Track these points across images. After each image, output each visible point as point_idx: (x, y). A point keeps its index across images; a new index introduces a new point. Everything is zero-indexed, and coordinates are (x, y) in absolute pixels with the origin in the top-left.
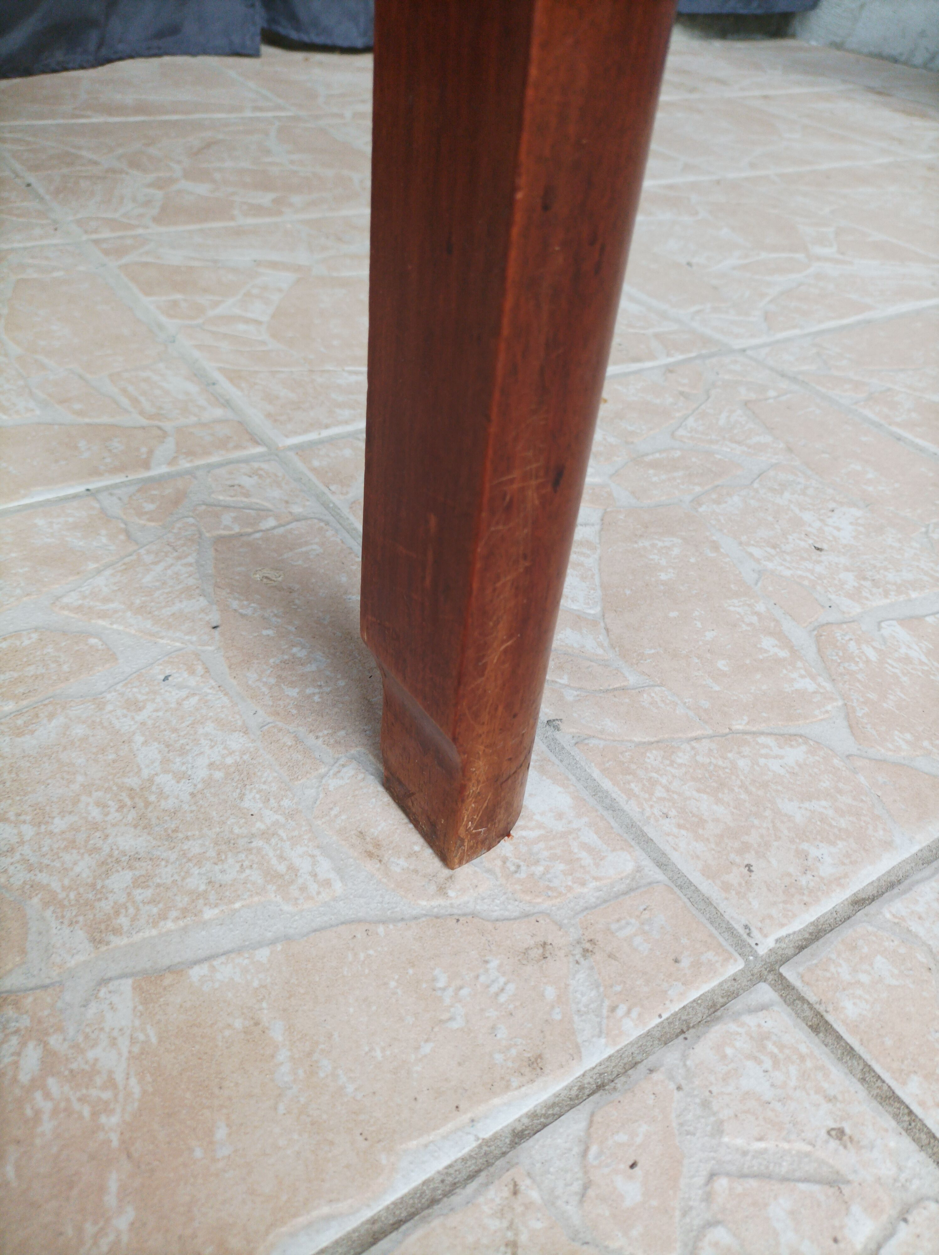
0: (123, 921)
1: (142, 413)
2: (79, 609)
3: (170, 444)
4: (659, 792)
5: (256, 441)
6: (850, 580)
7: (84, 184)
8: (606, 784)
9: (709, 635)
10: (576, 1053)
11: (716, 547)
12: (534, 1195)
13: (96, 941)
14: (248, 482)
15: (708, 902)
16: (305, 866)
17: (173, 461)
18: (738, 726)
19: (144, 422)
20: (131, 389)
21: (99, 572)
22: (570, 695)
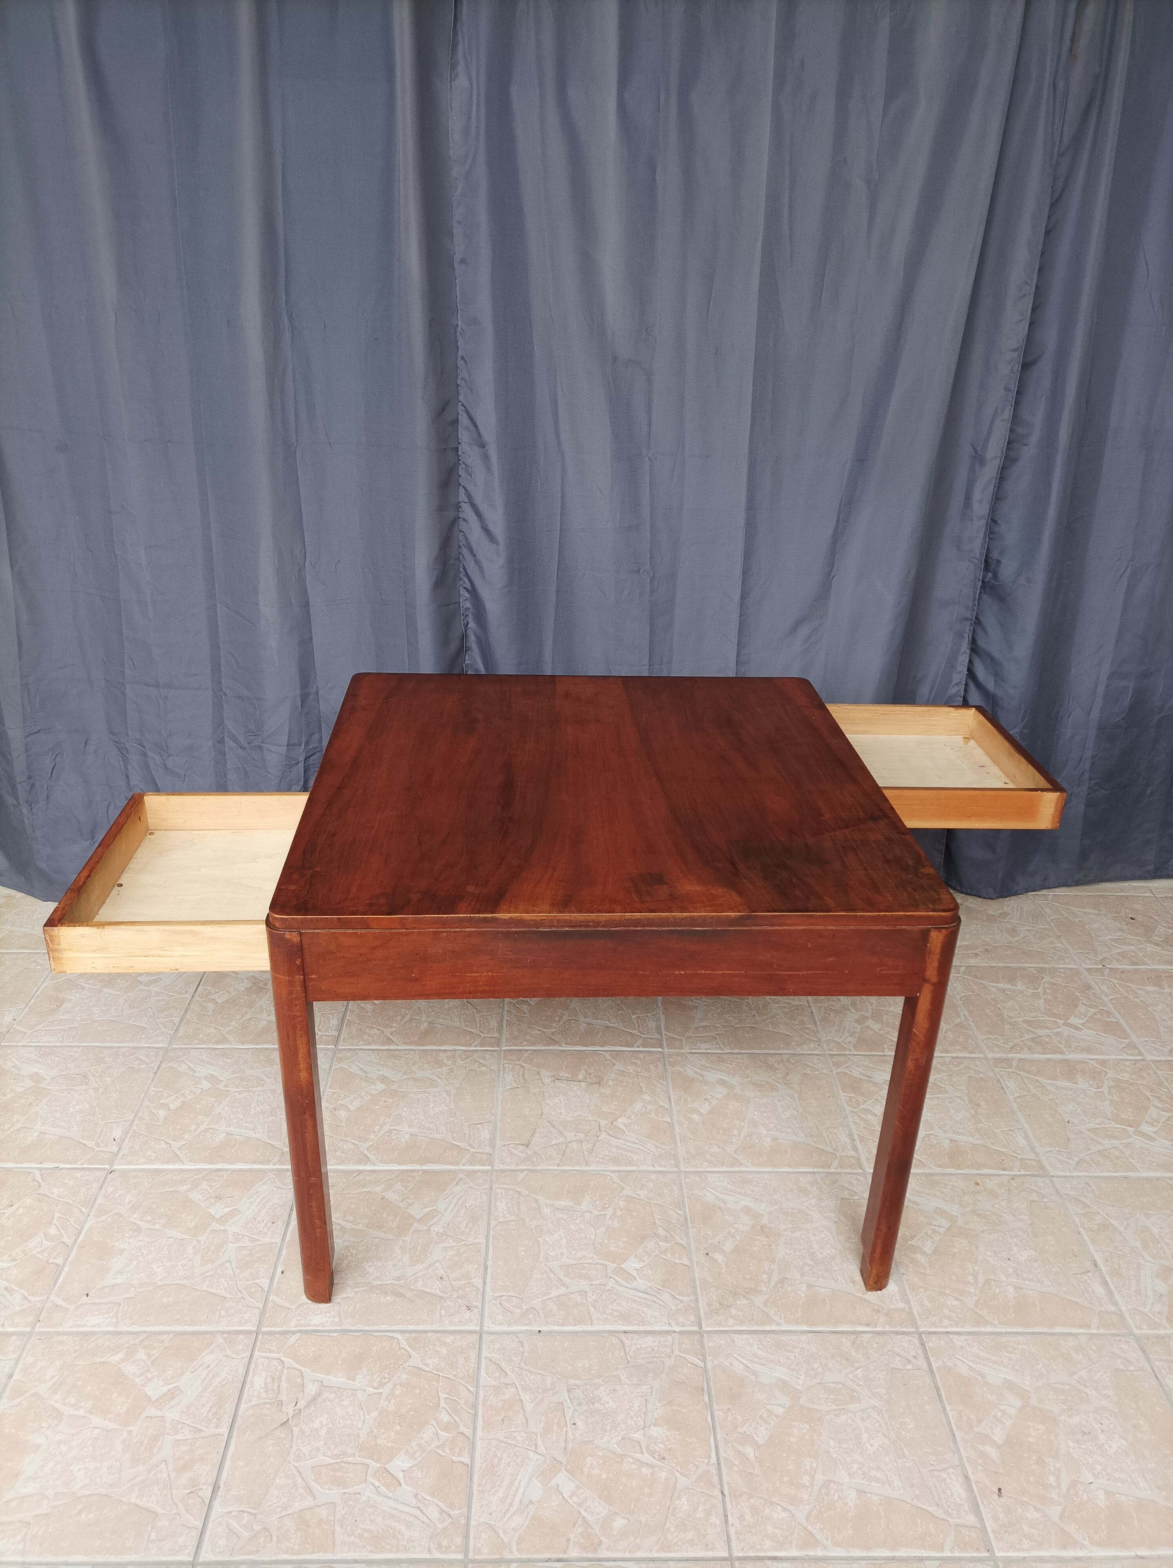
0: (806, 1275)
1: (832, 1147)
2: (807, 1207)
3: (837, 1161)
4: (918, 1297)
5: (861, 1168)
6: (1011, 1271)
7: (833, 1015)
8: (908, 1291)
9: (956, 1269)
10: (876, 1327)
11: (977, 1247)
13: (802, 1276)
14: (855, 1182)
15: (915, 1319)
16: (840, 1279)
17: (836, 1168)
18: (946, 1292)
19: (831, 1151)
20: (830, 1136)
21: (813, 1198)
22: (910, 1270)
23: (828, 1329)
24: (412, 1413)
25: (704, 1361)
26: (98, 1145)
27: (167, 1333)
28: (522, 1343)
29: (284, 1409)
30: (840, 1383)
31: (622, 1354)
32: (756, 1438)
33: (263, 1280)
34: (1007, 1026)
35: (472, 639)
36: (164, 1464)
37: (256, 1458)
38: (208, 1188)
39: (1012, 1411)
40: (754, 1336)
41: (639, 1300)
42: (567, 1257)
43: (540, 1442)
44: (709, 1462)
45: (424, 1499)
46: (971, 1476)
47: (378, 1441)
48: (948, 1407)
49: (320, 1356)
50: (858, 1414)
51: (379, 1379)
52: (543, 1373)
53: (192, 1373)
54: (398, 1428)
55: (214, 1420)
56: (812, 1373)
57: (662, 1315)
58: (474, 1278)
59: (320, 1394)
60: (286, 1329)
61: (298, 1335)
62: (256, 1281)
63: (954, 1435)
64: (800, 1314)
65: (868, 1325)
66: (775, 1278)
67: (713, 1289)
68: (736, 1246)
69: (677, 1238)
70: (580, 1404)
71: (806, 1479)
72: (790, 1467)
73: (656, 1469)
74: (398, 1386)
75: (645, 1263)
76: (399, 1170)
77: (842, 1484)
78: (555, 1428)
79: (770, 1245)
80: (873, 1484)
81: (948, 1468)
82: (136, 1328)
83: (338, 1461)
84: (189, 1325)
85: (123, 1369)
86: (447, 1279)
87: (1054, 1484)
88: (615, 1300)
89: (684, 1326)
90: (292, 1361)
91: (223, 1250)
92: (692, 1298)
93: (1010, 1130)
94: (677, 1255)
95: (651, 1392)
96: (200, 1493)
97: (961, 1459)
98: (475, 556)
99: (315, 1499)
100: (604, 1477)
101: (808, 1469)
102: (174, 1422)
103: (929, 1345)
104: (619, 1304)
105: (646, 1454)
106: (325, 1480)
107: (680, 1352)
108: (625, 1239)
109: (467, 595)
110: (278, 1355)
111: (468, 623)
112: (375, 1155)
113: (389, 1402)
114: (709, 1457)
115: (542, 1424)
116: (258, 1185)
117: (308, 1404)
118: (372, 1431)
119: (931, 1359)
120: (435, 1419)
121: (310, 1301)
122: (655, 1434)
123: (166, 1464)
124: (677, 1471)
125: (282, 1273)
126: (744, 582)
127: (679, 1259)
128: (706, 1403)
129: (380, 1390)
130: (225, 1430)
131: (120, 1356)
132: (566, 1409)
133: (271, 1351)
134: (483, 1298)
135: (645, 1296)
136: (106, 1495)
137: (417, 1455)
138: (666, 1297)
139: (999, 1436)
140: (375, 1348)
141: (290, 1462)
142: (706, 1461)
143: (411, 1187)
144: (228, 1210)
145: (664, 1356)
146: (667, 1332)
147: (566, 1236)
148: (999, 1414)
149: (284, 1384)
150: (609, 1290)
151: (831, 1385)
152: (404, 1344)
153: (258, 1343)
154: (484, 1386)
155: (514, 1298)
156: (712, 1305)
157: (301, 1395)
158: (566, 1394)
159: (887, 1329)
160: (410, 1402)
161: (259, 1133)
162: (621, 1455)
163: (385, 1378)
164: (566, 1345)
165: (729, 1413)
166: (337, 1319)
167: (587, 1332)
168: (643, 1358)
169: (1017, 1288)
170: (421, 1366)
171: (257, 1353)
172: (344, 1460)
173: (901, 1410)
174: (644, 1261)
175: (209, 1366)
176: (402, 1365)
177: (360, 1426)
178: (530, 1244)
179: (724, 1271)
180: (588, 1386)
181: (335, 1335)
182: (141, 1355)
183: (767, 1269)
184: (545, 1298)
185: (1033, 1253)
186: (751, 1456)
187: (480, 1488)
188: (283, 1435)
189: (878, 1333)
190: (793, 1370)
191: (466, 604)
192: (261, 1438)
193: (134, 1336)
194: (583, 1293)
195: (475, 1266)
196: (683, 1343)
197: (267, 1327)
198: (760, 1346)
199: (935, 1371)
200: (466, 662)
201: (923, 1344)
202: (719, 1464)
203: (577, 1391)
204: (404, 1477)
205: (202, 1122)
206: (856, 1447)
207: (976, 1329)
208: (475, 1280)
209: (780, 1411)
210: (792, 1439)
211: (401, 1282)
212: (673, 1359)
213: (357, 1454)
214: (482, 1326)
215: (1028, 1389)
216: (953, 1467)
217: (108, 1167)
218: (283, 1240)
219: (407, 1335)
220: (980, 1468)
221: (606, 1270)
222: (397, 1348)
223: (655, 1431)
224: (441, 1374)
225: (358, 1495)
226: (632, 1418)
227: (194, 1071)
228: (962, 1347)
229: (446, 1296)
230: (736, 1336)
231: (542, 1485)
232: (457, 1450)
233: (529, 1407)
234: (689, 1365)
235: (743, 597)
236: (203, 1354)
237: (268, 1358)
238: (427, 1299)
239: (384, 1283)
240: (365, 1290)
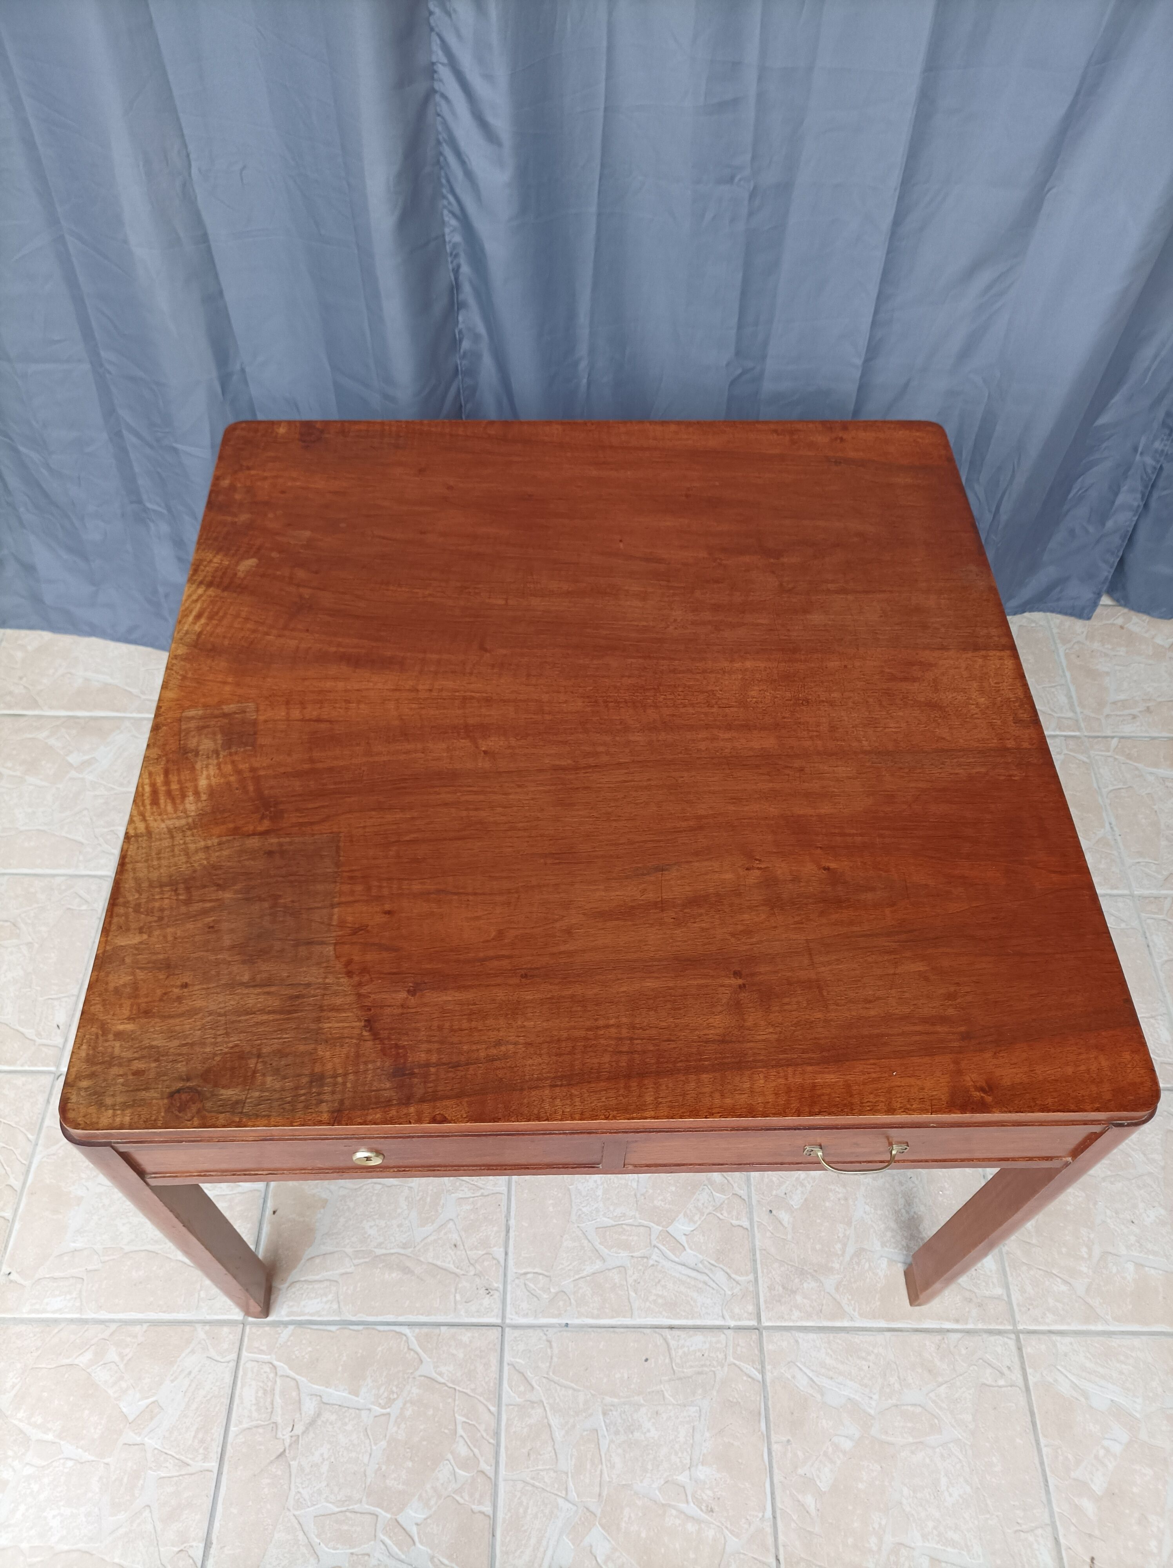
0: (888, 1244)
4: (1020, 1278)
6: (1133, 1239)
8: (1008, 1269)
9: (1068, 1238)
10: (966, 1324)
11: (1095, 1203)
12: (946, 1342)
13: (882, 1247)
15: (1014, 1311)
18: (1054, 1272)
23: (909, 1326)
24: (425, 1443)
25: (763, 1372)
26: (39, 1034)
27: (140, 1322)
28: (549, 1342)
29: (280, 1435)
30: (920, 1405)
31: (667, 1361)
32: (818, 1483)
34: (1164, 843)
35: (467, 292)
36: (148, 1510)
37: (250, 1503)
39: (1117, 1448)
40: (822, 1335)
41: (688, 1280)
42: (604, 1215)
43: (571, 1485)
44: (763, 1516)
45: (442, 1563)
46: (1062, 1541)
47: (388, 1481)
48: (1043, 1441)
49: (317, 1360)
50: (937, 1450)
51: (386, 1394)
52: (575, 1386)
53: (172, 1381)
54: (410, 1464)
55: (201, 1451)
56: (888, 1390)
57: (715, 1304)
58: (494, 1246)
59: (319, 1415)
60: (277, 1319)
61: (291, 1327)
63: (1046, 1481)
64: (878, 1303)
65: (957, 1321)
66: (851, 1250)
67: (776, 1265)
68: (806, 1200)
69: (735, 1185)
70: (617, 1433)
71: (873, 1541)
72: (856, 1525)
73: (703, 1525)
74: (408, 1405)
75: (696, 1225)
77: (913, 1549)
78: (588, 1466)
79: (846, 1199)
80: (949, 1549)
81: (1036, 1528)
82: (104, 1315)
83: (344, 1509)
84: (164, 1312)
85: (93, 1375)
86: (462, 1247)
87: (1155, 1551)
88: (659, 1281)
89: (740, 1320)
90: (285, 1366)
92: (751, 1277)
93: (1152, 1017)
94: (735, 1213)
95: (700, 1417)
96: (191, 1552)
97: (1052, 1515)
98: (463, 163)
99: (319, 1561)
100: (643, 1535)
101: (876, 1526)
102: (156, 1451)
103: (1028, 1350)
104: (664, 1287)
105: (692, 1504)
106: (329, 1535)
107: (734, 1358)
108: (673, 1189)
109: (453, 222)
110: (269, 1357)
111: (459, 266)
113: (399, 1428)
114: (764, 1510)
115: (574, 1460)
117: (307, 1428)
118: (380, 1469)
119: (1029, 1371)
120: (452, 1453)
122: (702, 1477)
123: (151, 1512)
124: (727, 1528)
126: (901, 198)
127: (737, 1219)
128: (762, 1433)
129: (388, 1410)
130: (214, 1465)
131: (88, 1356)
132: (600, 1438)
133: (261, 1352)
134: (505, 1275)
135: (694, 1274)
136: (86, 1552)
137: (432, 1502)
138: (720, 1277)
139: (1098, 1485)
140: (380, 1349)
141: (289, 1510)
142: (760, 1515)
145: (715, 1363)
146: (719, 1328)
147: (602, 1184)
148: (1102, 1452)
149: (278, 1400)
150: (653, 1265)
151: (909, 1408)
152: (415, 1345)
153: (246, 1340)
154: (506, 1405)
155: (541, 1277)
156: (774, 1289)
157: (298, 1415)
158: (601, 1417)
159: (980, 1326)
160: (422, 1427)
162: (663, 1505)
163: (393, 1392)
164: (601, 1347)
165: (789, 1447)
166: (335, 1306)
167: (627, 1327)
168: (691, 1367)
169: (1139, 1266)
170: (434, 1375)
171: (244, 1353)
172: (351, 1507)
173: (987, 1444)
174: (695, 1222)
175: (190, 1373)
176: (412, 1373)
177: (366, 1460)
178: (560, 1195)
179: (789, 1237)
180: (627, 1407)
181: (333, 1328)
182: (112, 1354)
183: (841, 1235)
184: (577, 1277)
185: (1163, 1212)
186: (812, 1509)
187: (504, 1549)
188: (279, 1473)
189: (968, 1332)
190: (866, 1387)
191: (454, 237)
192: (255, 1476)
193: (103, 1326)
194: (622, 1269)
195: (495, 1229)
196: (738, 1345)
198: (829, 1351)
199: (1031, 1388)
200: (461, 326)
201: (1020, 1349)
202: (774, 1517)
203: (614, 1413)
204: (418, 1533)
206: (932, 1497)
207: (1084, 1328)
208: (495, 1249)
209: (847, 1445)
210: (860, 1486)
211: (408, 1251)
212: (726, 1368)
213: (364, 1499)
214: (503, 1317)
215: (1138, 1416)
216: (1042, 1527)
217: (53, 1069)
219: (417, 1330)
220: (1073, 1529)
221: (650, 1235)
222: (406, 1350)
223: (703, 1472)
224: (457, 1388)
225: (366, 1558)
226: (676, 1454)
228: (1066, 1355)
229: (462, 1272)
230: (801, 1335)
231: (573, 1544)
232: (477, 1496)
233: (558, 1435)
234: (745, 1378)
235: (897, 223)
236: (183, 1355)
237: (258, 1362)
238: (439, 1277)
239: (388, 1252)
240: (366, 1262)
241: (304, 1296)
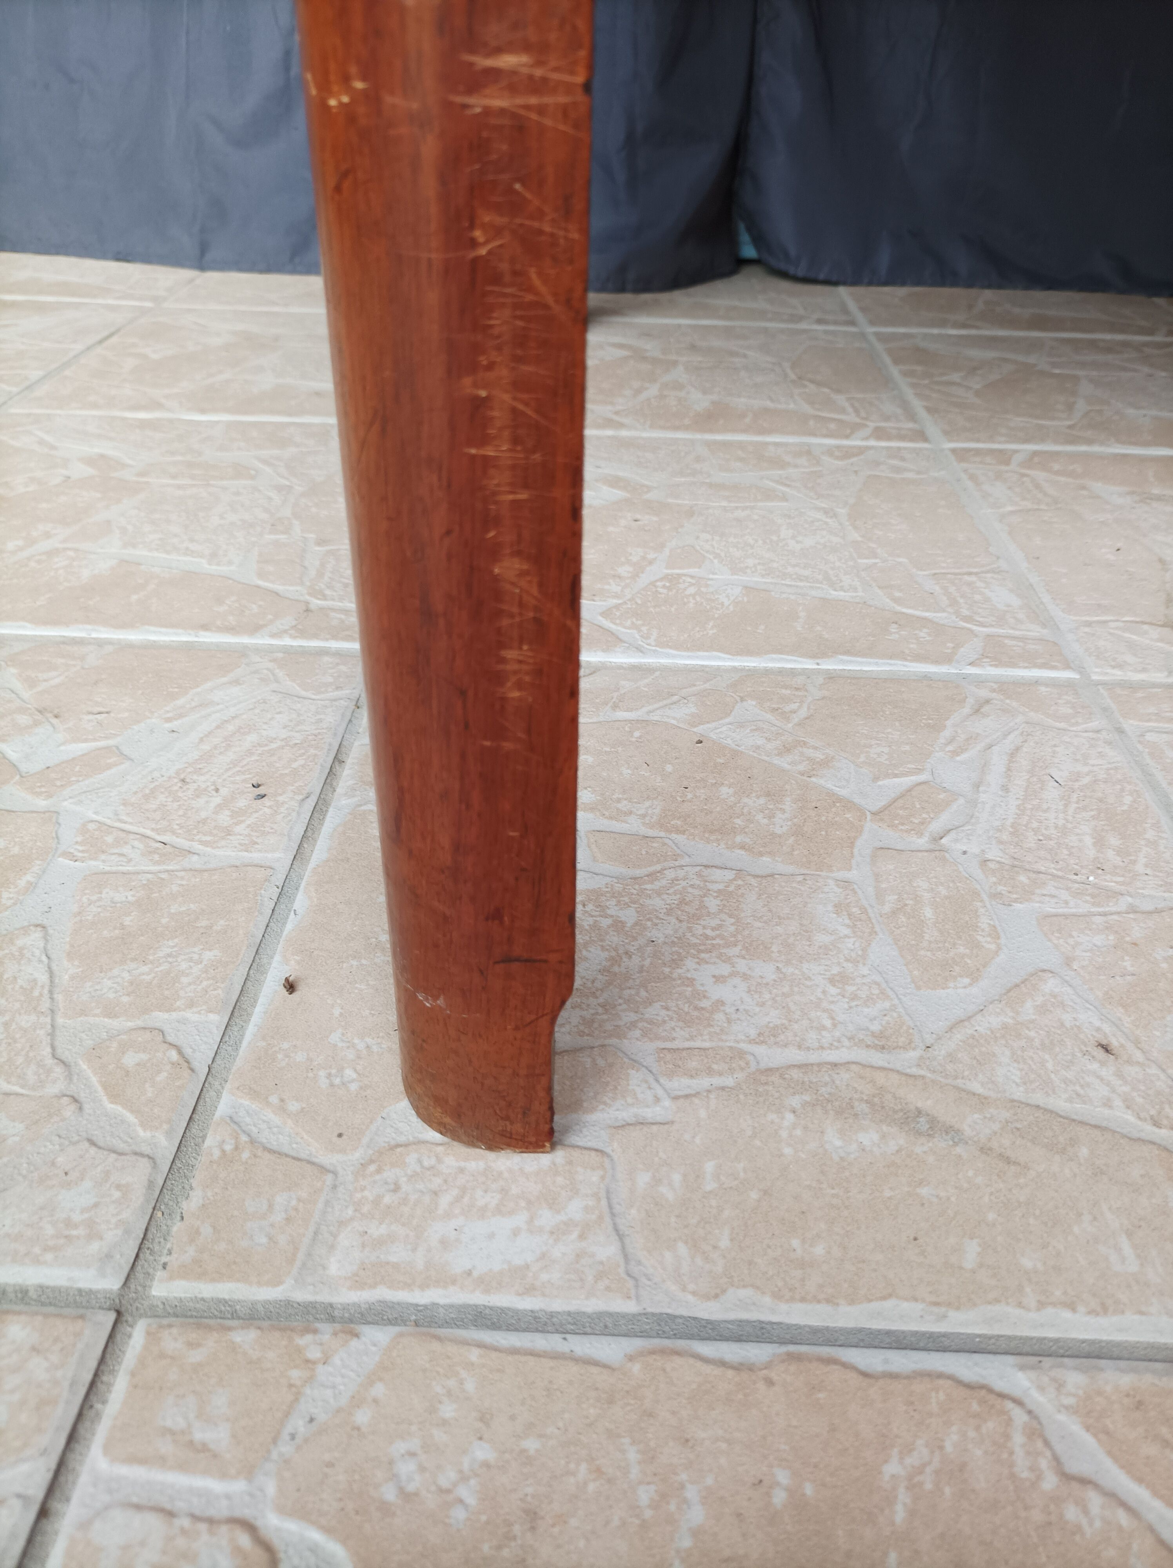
33: (191, 1015)
38: (18, 685)
60: (302, 1296)
62: (159, 1018)
76: (735, 669)
86: (1139, 1056)
91: (22, 883)
110: (238, 1486)
112: (634, 626)
116: (209, 685)
121: (433, 1135)
125: (291, 987)
140: (892, 1468)
143: (803, 713)
144: (82, 747)
161: (230, 563)
197: (185, 1273)
205: (47, 535)
211: (906, 1059)
218: (299, 855)
222: (1050, 1482)
227: (53, 447)
237: (170, 1514)
238: (1084, 1152)
239: (813, 1058)
240: (723, 1088)
241: (445, 1201)
